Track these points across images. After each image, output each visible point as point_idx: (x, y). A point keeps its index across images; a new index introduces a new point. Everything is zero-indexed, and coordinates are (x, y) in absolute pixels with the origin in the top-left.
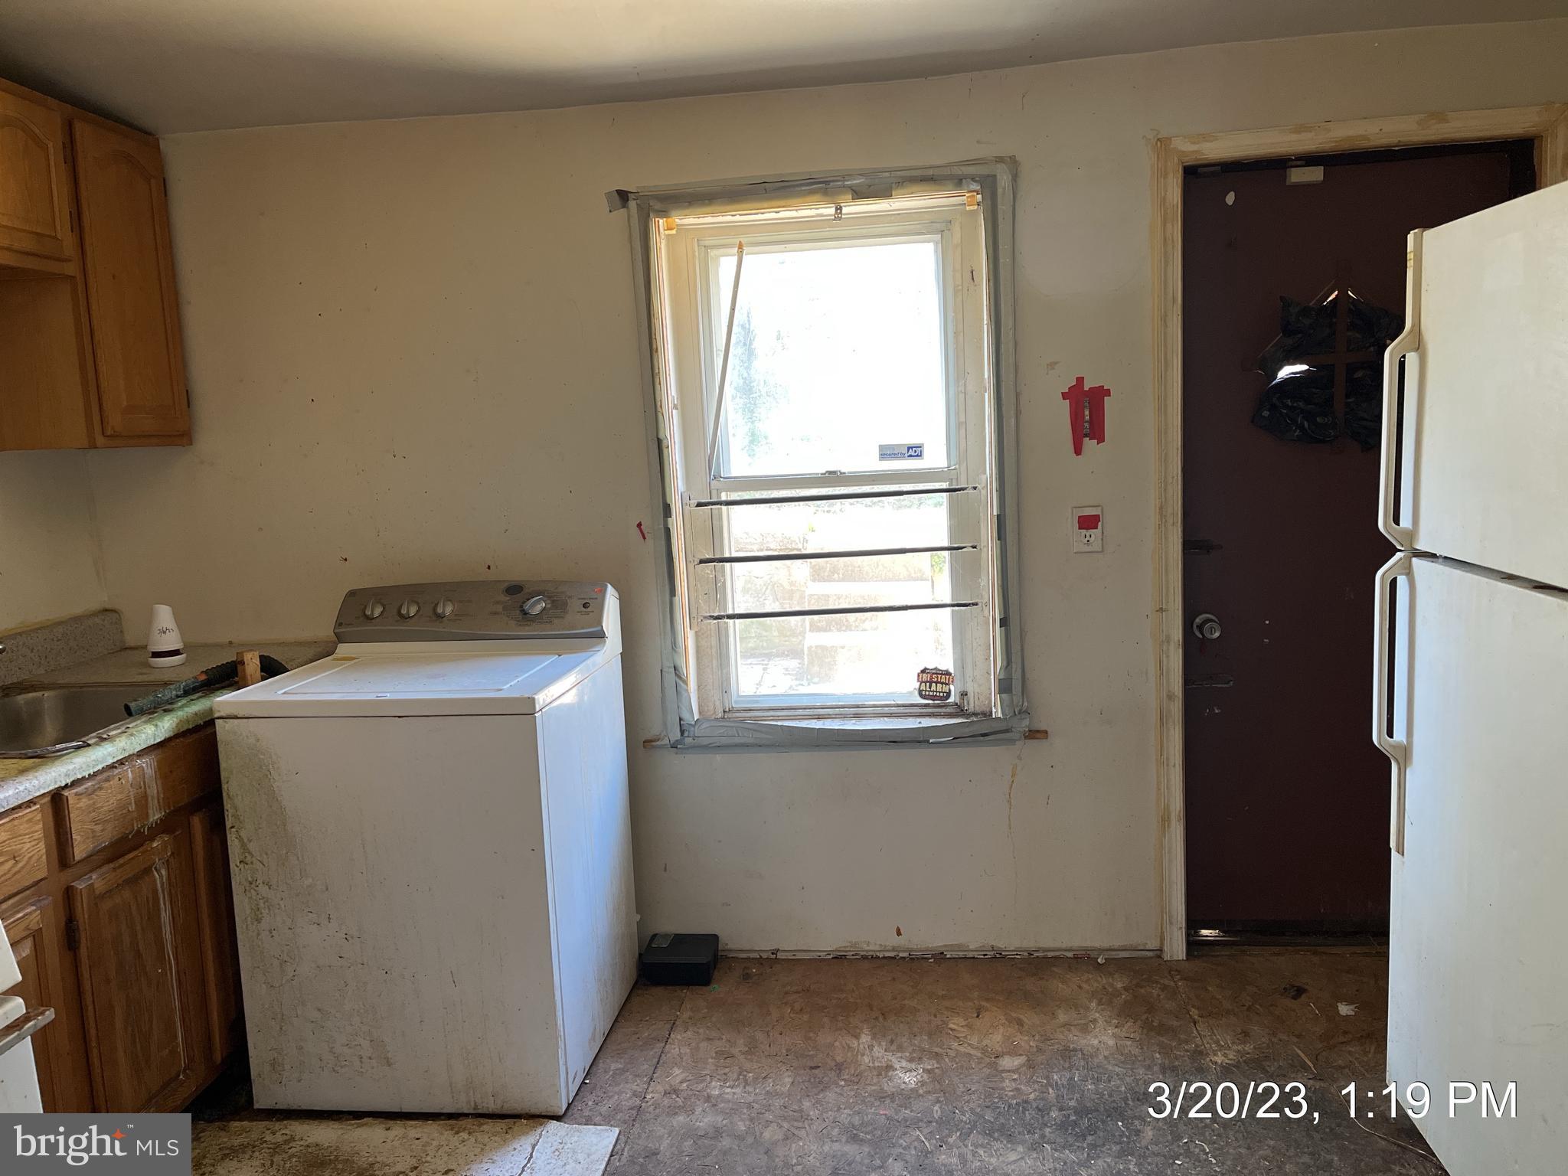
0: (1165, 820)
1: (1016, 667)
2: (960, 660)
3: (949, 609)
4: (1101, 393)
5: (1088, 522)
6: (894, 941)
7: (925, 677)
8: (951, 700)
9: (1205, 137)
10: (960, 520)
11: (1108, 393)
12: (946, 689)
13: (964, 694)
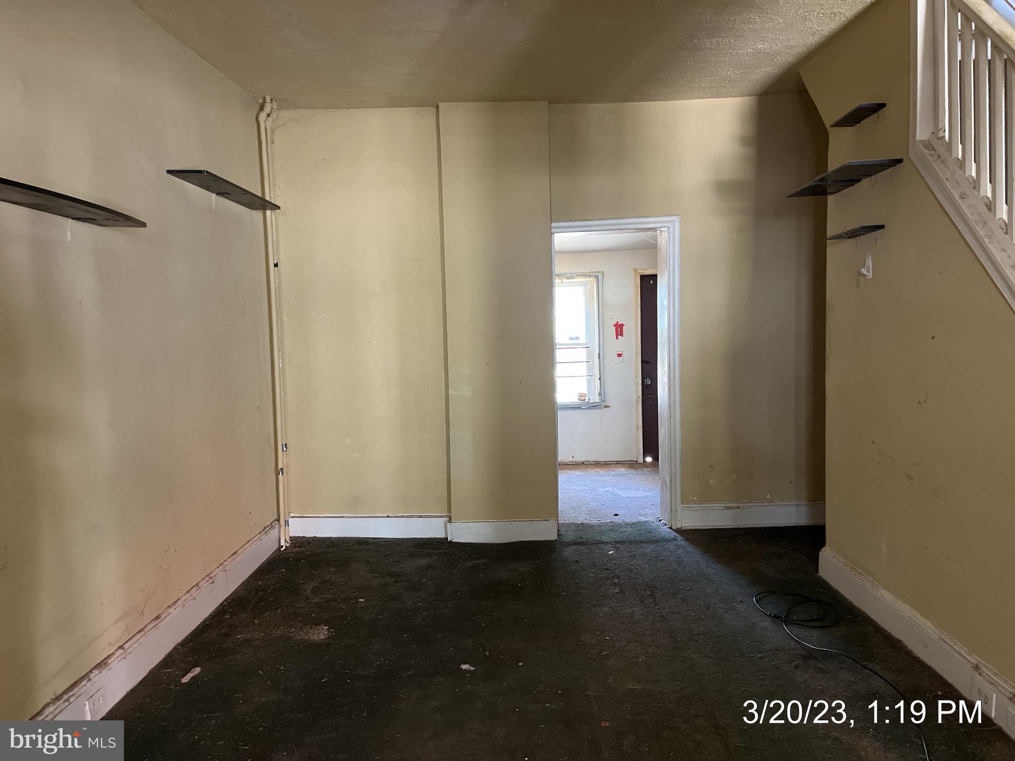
0: (638, 427)
1: (602, 390)
2: (589, 391)
3: (586, 377)
4: (622, 325)
5: (620, 355)
6: (572, 459)
7: (580, 395)
8: (586, 401)
9: (645, 269)
10: (589, 355)
11: (624, 325)
12: (585, 398)
13: (589, 399)
